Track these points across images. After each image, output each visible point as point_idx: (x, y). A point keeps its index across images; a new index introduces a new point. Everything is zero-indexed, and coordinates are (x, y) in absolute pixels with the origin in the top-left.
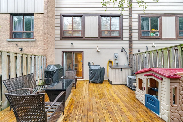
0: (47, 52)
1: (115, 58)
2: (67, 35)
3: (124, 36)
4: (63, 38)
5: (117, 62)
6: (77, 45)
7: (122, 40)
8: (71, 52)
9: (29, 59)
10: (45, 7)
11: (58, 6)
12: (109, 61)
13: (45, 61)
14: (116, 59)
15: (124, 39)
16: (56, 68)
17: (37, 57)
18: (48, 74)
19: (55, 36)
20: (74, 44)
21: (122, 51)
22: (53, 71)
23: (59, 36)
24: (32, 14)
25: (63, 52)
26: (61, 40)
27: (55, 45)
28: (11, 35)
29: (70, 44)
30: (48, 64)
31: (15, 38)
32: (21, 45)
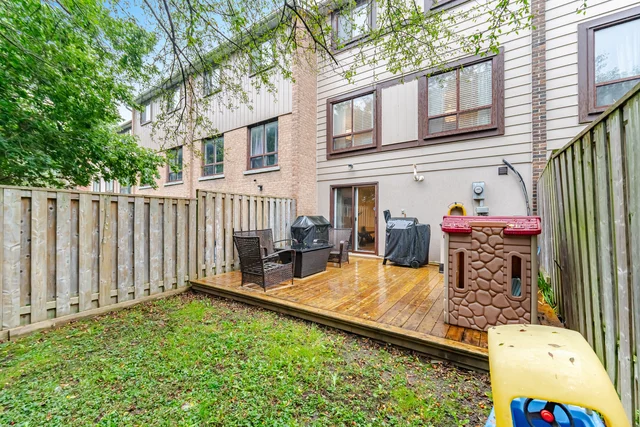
0: (297, 190)
1: (476, 197)
2: (342, 146)
3: (508, 122)
4: (333, 155)
5: (482, 208)
6: (362, 169)
7: (502, 135)
8: (349, 187)
9: (266, 204)
10: (294, 99)
11: (322, 83)
12: (454, 205)
13: (294, 208)
14: (478, 201)
15: (508, 131)
16: (310, 223)
17: (284, 201)
18: (297, 232)
19: (318, 153)
20: (355, 167)
21: (503, 172)
22: (304, 229)
23: (324, 152)
24: (275, 119)
25: (333, 188)
26: (328, 159)
27: (317, 172)
28: (248, 164)
29: (347, 168)
30: (299, 215)
31: (254, 167)
32: (261, 180)
